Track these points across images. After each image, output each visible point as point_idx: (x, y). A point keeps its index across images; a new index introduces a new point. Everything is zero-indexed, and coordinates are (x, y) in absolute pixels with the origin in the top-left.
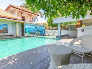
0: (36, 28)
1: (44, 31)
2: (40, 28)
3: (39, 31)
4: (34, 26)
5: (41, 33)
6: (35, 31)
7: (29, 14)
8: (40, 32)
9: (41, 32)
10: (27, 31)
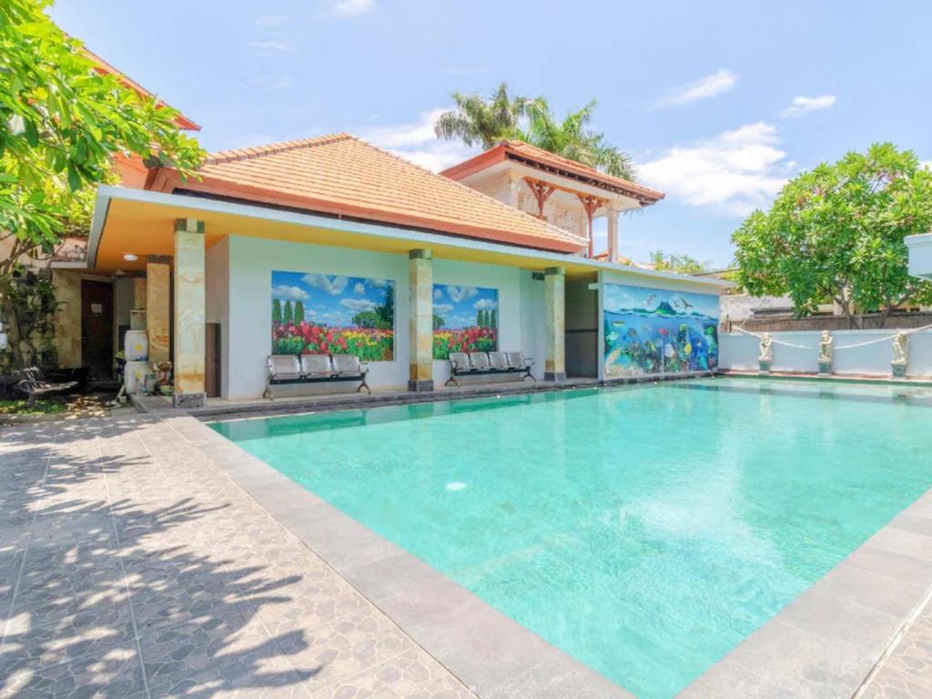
0: (666, 307)
1: (715, 336)
2: (689, 311)
3: (681, 336)
4: (654, 292)
5: (695, 350)
6: (656, 336)
7: (580, 196)
8: (688, 348)
9: (693, 342)
10: (613, 337)
